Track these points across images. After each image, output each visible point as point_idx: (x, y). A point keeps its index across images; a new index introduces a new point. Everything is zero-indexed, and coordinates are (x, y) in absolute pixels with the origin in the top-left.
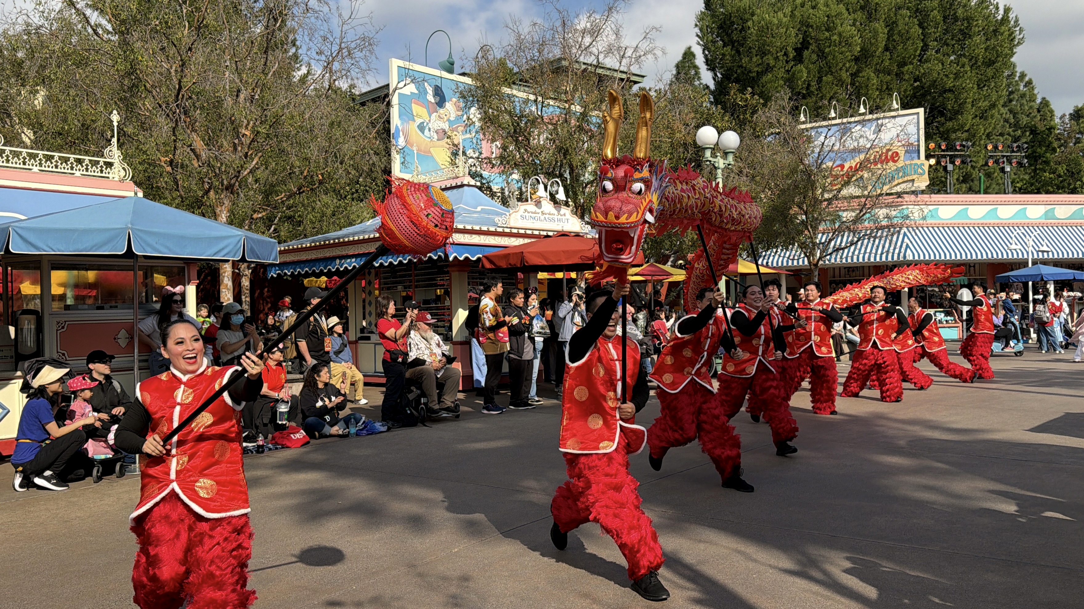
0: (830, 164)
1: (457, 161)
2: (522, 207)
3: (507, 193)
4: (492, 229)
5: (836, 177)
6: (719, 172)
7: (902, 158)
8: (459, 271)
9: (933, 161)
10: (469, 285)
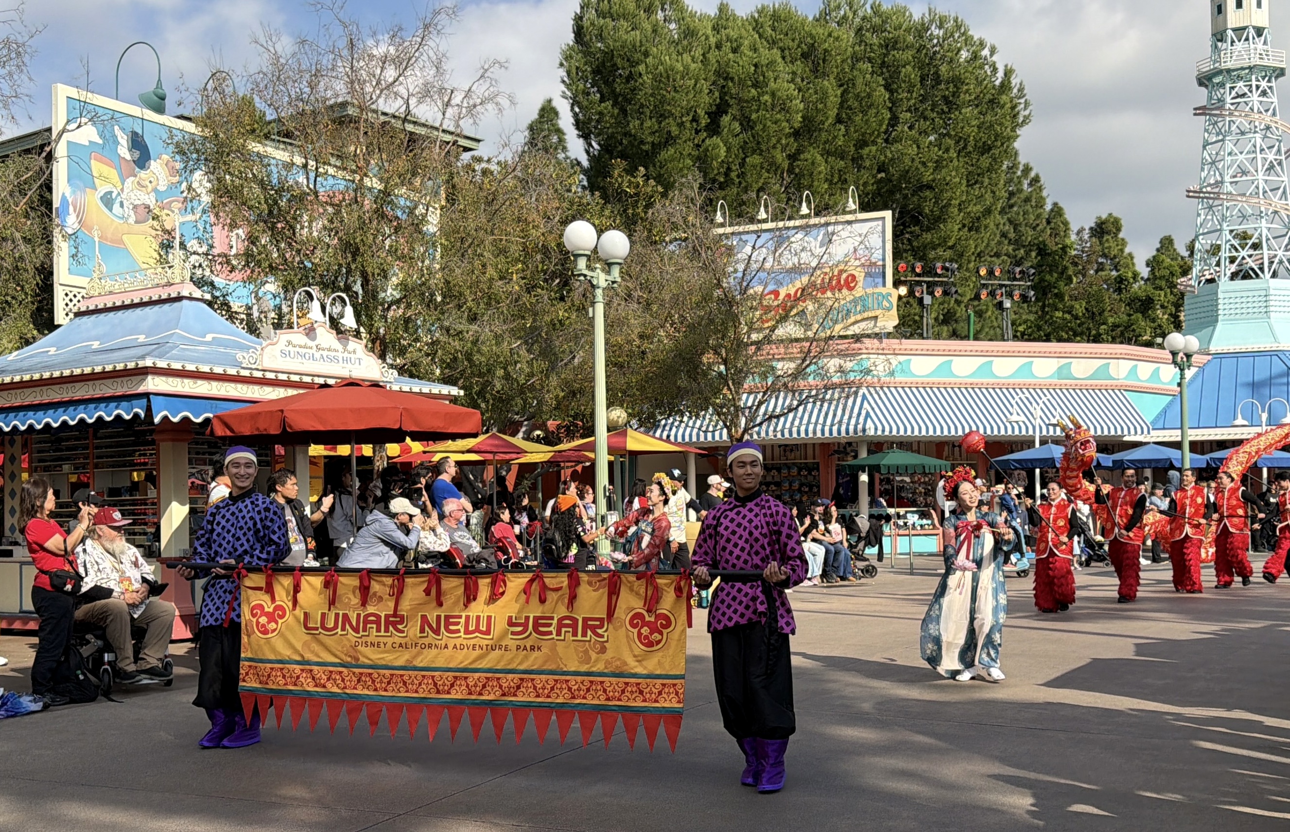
0: (759, 289)
1: (171, 256)
2: (284, 336)
3: (256, 314)
4: (232, 371)
5: (768, 309)
6: (599, 292)
7: (860, 284)
8: (173, 440)
9: (903, 290)
10: (190, 463)
